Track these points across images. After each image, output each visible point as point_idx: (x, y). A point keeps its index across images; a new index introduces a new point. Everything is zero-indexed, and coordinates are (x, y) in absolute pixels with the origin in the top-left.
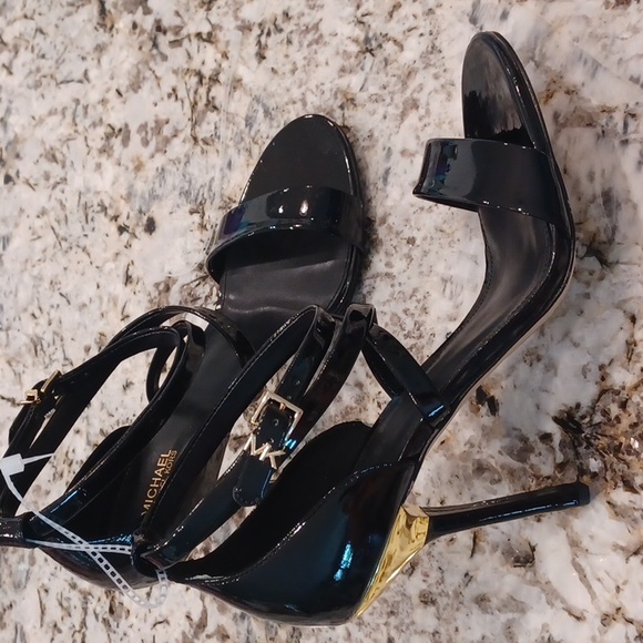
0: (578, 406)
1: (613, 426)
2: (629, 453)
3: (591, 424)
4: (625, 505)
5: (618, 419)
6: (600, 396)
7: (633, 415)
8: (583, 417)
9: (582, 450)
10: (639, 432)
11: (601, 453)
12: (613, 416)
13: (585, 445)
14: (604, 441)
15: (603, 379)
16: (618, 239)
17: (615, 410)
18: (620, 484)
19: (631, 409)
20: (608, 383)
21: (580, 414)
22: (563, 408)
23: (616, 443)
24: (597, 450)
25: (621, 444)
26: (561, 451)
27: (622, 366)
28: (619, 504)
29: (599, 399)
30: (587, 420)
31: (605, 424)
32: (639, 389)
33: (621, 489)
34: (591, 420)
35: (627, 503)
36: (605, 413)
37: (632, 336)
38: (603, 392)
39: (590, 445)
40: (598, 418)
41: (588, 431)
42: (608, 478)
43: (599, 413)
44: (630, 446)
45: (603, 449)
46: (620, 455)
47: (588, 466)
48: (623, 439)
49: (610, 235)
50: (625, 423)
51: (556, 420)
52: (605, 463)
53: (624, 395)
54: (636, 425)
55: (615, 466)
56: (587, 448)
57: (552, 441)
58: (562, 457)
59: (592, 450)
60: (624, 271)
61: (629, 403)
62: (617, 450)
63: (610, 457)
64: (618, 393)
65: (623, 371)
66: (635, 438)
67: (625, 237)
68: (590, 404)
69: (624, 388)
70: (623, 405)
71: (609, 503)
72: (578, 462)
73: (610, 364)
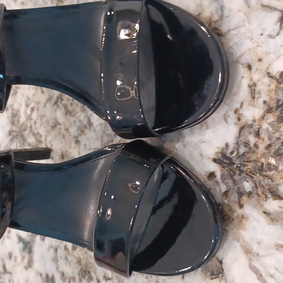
0: (227, 145)
1: (254, 152)
2: (270, 169)
3: (238, 156)
4: (277, 212)
5: (256, 146)
6: (240, 132)
7: (266, 139)
8: (232, 153)
9: (237, 177)
10: (273, 151)
11: (250, 175)
12: (252, 145)
13: (238, 172)
14: (250, 166)
15: (239, 119)
16: (226, 13)
17: (252, 139)
18: (269, 195)
19: (263, 135)
20: (243, 121)
21: (229, 151)
22: (217, 150)
23: (259, 164)
24: (247, 174)
25: (262, 164)
26: (223, 182)
27: (250, 104)
28: (272, 211)
29: (240, 135)
30: (235, 153)
31: (248, 152)
32: (266, 118)
33: (271, 199)
34: (238, 153)
35: (277, 209)
36: (246, 144)
37: (251, 80)
38: (242, 129)
39: (241, 172)
40: (242, 150)
41: (237, 162)
42: (260, 193)
43: (242, 146)
44: (269, 164)
45: (251, 172)
46: (264, 173)
47: (243, 188)
48: (263, 160)
49: (220, 13)
50: (262, 146)
51: (215, 160)
52: (255, 182)
53: (256, 126)
54: (270, 146)
55: (262, 183)
56: (240, 174)
57: (215, 177)
58: (225, 186)
59: (244, 175)
60: (235, 35)
61: (261, 131)
62: (261, 169)
63: (258, 177)
64: (251, 126)
65: (251, 108)
66: (272, 156)
67: (230, 10)
68: (234, 141)
69: (254, 121)
70: (257, 134)
71: (264, 212)
72: (236, 187)
73: (241, 106)
